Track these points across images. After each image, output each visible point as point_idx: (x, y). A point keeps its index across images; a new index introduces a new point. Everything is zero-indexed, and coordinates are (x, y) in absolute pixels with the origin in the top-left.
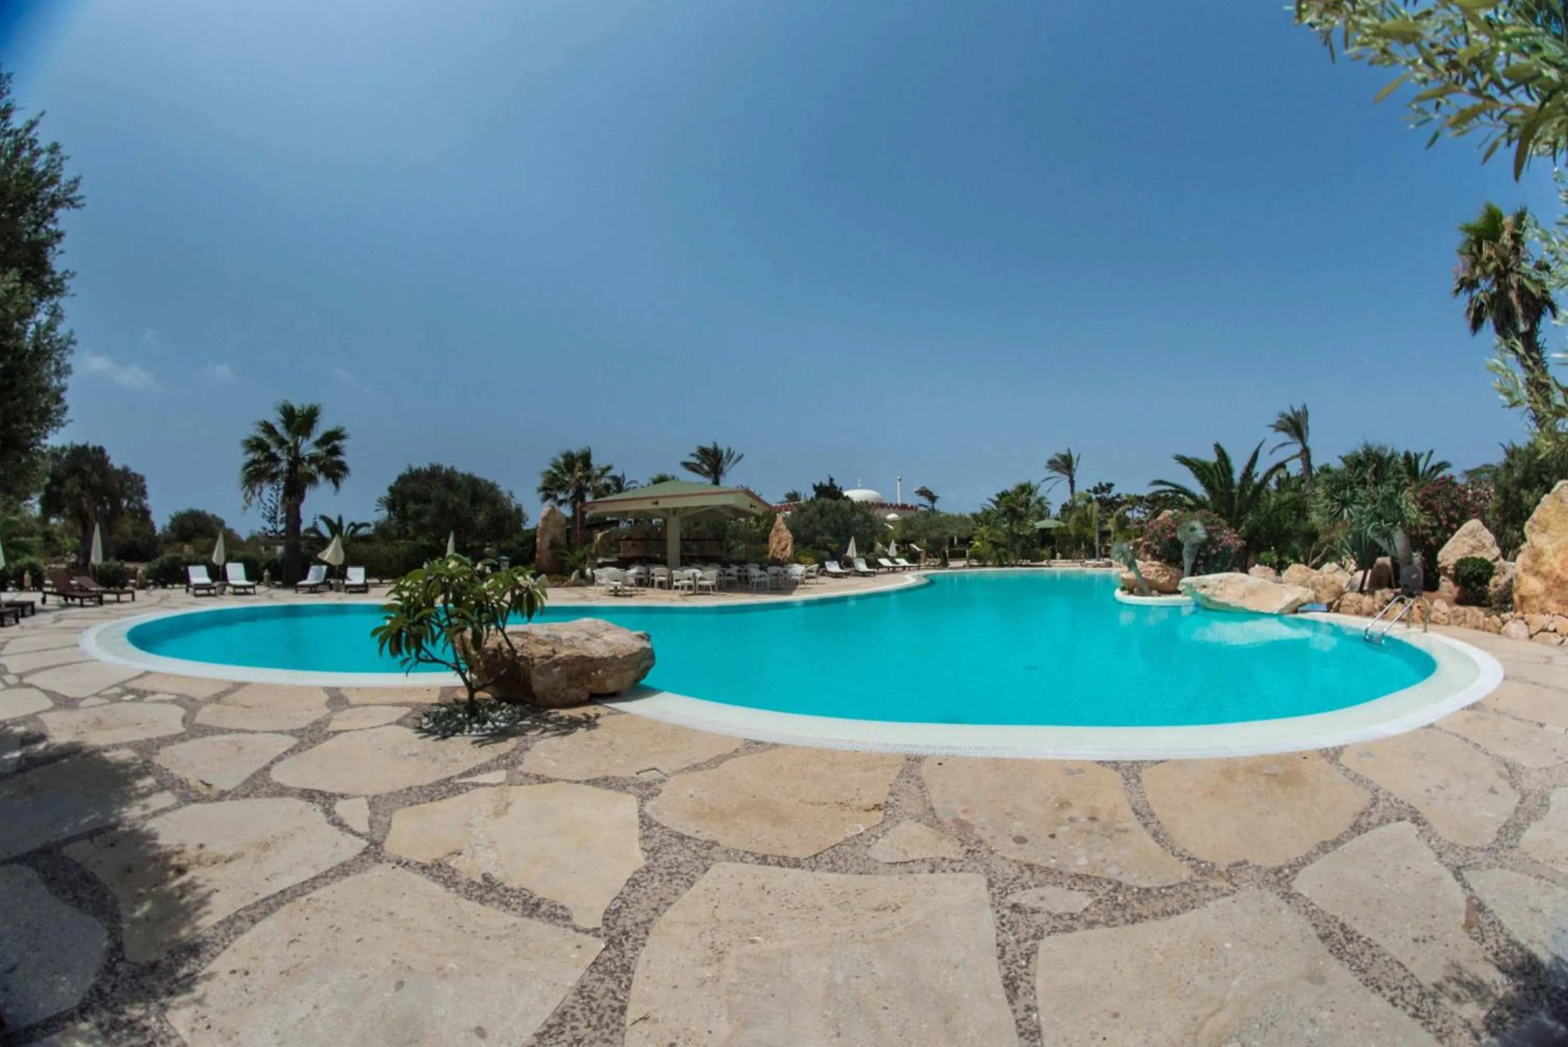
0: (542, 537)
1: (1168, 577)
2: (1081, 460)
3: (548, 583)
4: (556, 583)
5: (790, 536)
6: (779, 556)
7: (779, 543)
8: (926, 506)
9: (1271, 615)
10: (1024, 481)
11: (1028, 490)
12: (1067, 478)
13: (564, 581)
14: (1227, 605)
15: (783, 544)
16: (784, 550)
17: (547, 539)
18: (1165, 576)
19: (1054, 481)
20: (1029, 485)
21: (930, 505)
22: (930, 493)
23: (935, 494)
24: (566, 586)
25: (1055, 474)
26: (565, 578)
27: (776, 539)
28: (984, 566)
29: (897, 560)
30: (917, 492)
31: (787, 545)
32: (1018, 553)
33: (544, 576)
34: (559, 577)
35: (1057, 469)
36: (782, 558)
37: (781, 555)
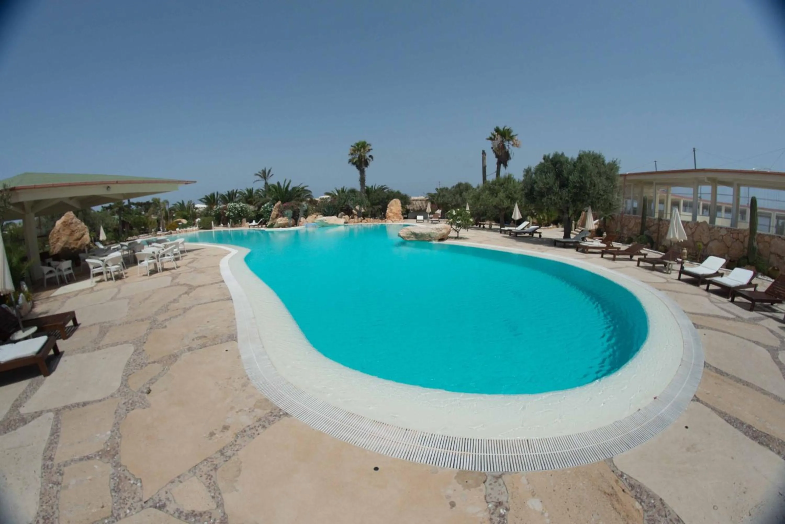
7: (70, 235)
9: (341, 225)
16: (78, 239)
27: (64, 233)
36: (77, 246)
37: (77, 244)
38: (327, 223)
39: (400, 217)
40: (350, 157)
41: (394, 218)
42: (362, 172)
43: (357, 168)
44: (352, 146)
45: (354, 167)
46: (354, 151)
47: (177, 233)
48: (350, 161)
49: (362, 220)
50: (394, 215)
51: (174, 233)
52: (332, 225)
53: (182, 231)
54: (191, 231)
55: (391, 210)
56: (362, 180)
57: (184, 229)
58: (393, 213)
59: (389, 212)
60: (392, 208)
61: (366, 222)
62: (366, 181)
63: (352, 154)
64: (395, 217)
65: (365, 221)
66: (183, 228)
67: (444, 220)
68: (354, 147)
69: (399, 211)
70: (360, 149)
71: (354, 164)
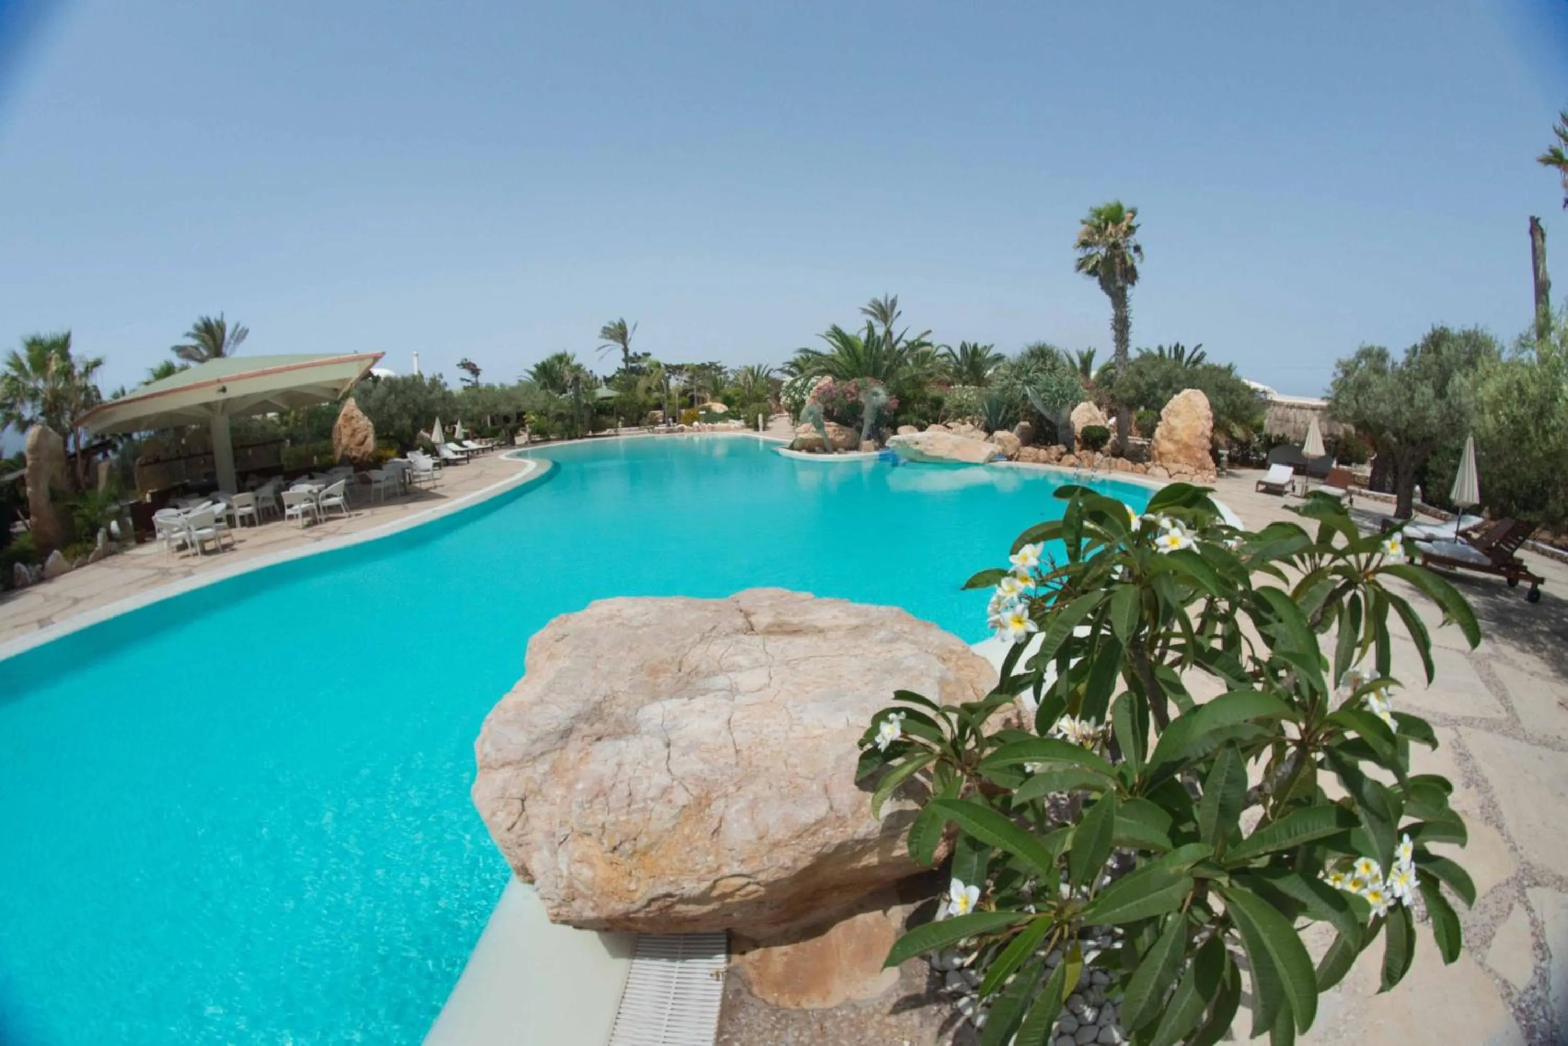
0: (36, 485)
1: (844, 436)
2: (637, 329)
3: (66, 564)
4: (79, 559)
5: (370, 424)
6: (354, 454)
7: (353, 435)
8: (468, 381)
9: (977, 464)
10: (560, 351)
11: (565, 359)
12: (622, 346)
13: (88, 552)
14: (942, 458)
15: (359, 437)
16: (362, 443)
17: (44, 486)
18: (841, 435)
19: (605, 350)
20: (565, 355)
21: (473, 380)
22: (474, 365)
23: (478, 367)
24: (97, 559)
25: (611, 342)
26: (89, 546)
27: (347, 431)
28: (549, 440)
29: (465, 443)
30: (458, 365)
31: (366, 437)
32: (586, 423)
33: (56, 552)
34: (79, 548)
35: (612, 337)
36: (359, 455)
37: (359, 451)
38: (921, 453)
39: (1199, 460)
40: (1080, 254)
41: (1175, 462)
42: (1119, 300)
43: (1103, 288)
44: (1084, 222)
45: (1095, 282)
46: (1091, 234)
47: (693, 431)
48: (1081, 265)
49: (1062, 454)
50: (1179, 451)
51: (690, 431)
52: (941, 463)
53: (704, 429)
54: (723, 430)
55: (1171, 430)
56: (1121, 326)
57: (710, 424)
58: (1176, 442)
59: (1162, 436)
60: (1174, 422)
61: (1072, 465)
62: (1131, 329)
63: (1085, 244)
64: (1181, 458)
65: (1071, 458)
66: (706, 422)
67: (1376, 493)
68: (1090, 224)
69: (1197, 437)
70: (1103, 225)
71: (1093, 272)
